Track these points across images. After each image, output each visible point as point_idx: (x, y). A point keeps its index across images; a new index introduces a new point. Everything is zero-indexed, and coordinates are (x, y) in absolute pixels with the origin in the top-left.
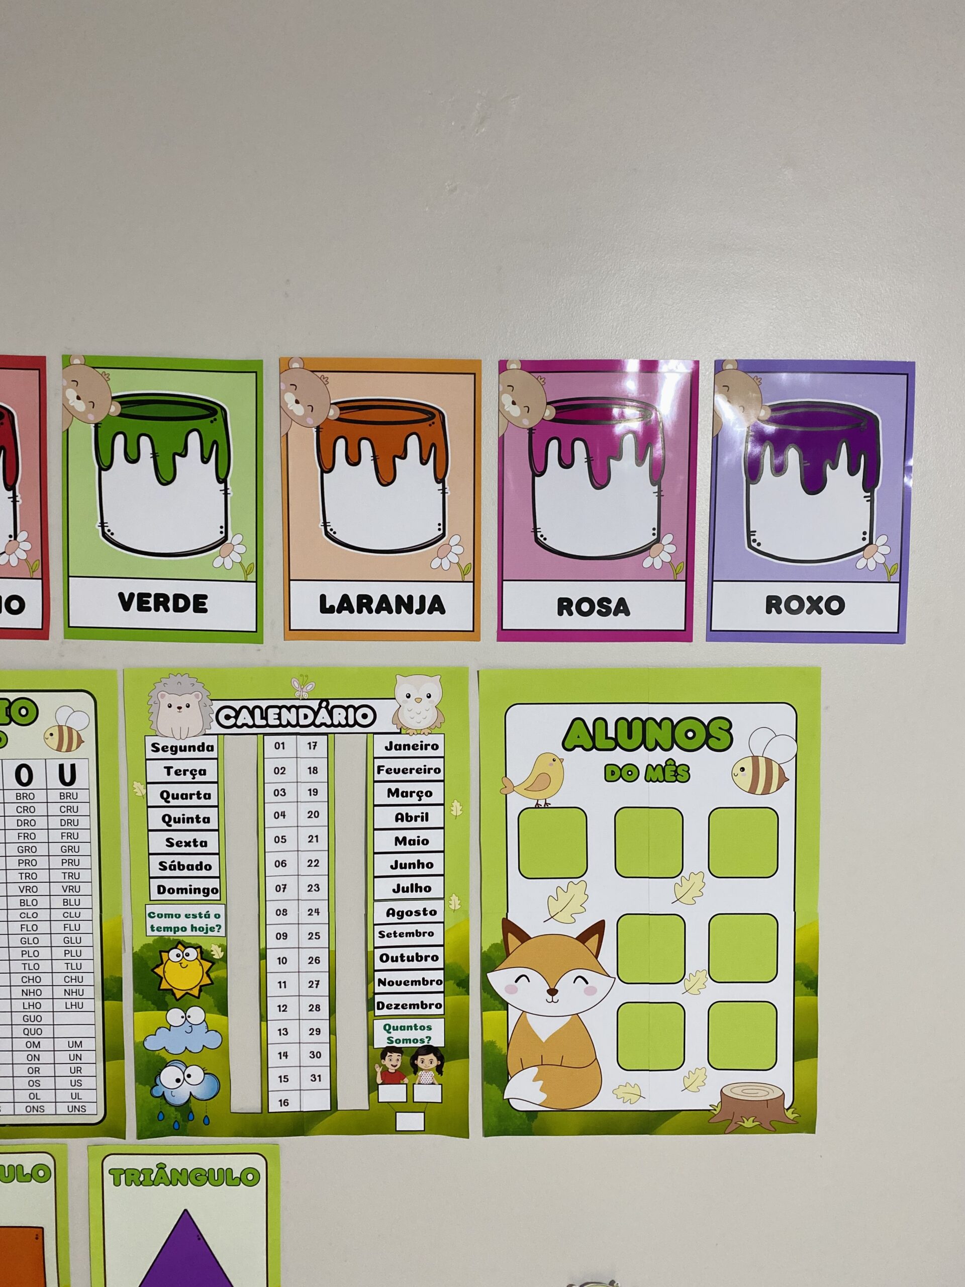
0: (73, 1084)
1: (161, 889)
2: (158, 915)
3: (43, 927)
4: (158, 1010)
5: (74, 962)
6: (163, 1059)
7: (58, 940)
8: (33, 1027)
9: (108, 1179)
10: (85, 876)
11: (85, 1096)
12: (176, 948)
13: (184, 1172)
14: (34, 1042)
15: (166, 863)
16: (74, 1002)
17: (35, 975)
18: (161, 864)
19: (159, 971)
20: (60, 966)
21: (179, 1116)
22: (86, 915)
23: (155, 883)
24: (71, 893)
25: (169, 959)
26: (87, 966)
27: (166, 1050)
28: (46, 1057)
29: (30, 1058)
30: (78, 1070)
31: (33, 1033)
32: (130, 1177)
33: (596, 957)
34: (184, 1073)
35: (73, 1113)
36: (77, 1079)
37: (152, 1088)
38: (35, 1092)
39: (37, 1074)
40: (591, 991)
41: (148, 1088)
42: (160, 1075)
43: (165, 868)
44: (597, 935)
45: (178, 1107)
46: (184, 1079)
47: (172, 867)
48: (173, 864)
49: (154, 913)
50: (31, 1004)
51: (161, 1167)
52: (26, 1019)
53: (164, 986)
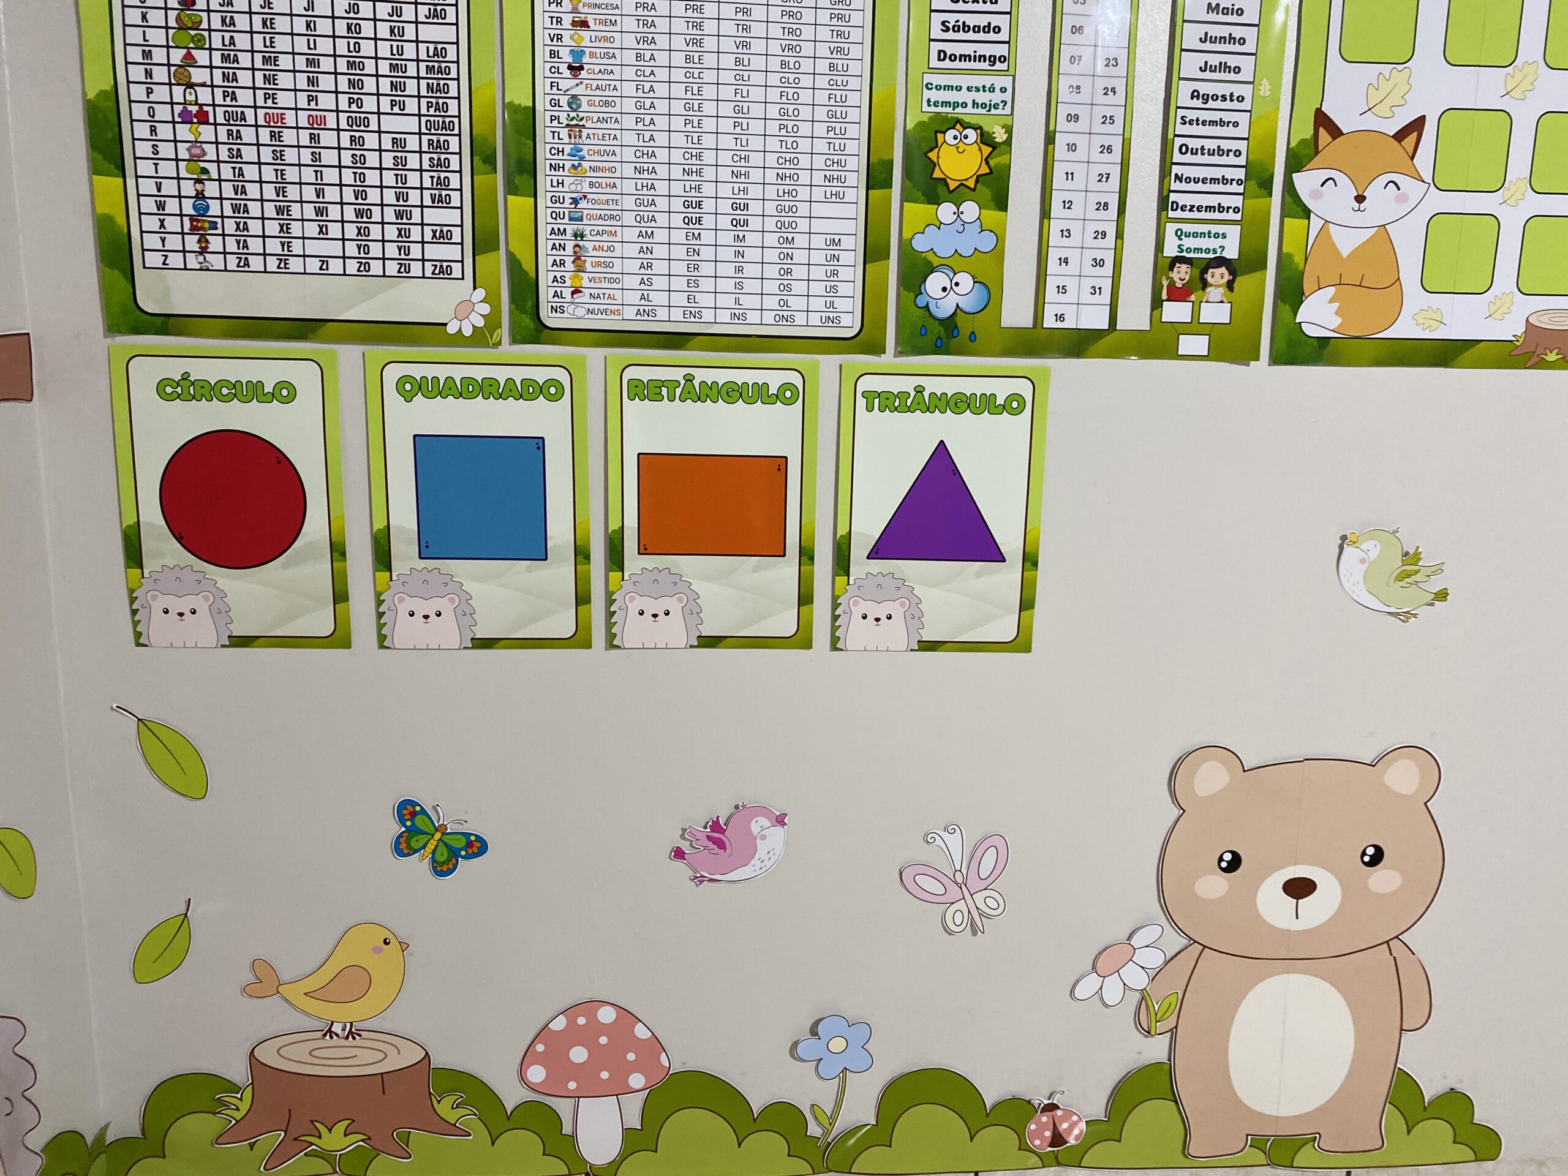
0: (828, 290)
1: (942, 55)
2: (936, 86)
3: (806, 96)
4: (929, 203)
5: (837, 142)
6: (930, 263)
7: (821, 113)
8: (787, 219)
9: (861, 402)
10: (856, 35)
11: (842, 305)
12: (953, 128)
13: (944, 397)
14: (787, 238)
15: (949, 23)
16: (834, 190)
17: (793, 156)
18: (943, 23)
19: (932, 155)
20: (821, 146)
21: (942, 332)
22: (854, 83)
23: (936, 47)
24: (839, 56)
25: (945, 141)
26: (852, 147)
27: (934, 252)
28: (800, 256)
29: (782, 256)
30: (835, 273)
31: (787, 226)
32: (884, 402)
33: (1412, 158)
34: (951, 281)
35: (826, 324)
36: (833, 284)
37: (916, 297)
38: (785, 298)
39: (789, 277)
40: (1402, 199)
41: (912, 295)
42: (925, 281)
43: (948, 30)
44: (1416, 133)
45: (941, 321)
46: (951, 287)
47: (956, 29)
48: (957, 24)
49: (932, 84)
50: (786, 191)
51: (919, 390)
52: (780, 209)
53: (937, 174)
